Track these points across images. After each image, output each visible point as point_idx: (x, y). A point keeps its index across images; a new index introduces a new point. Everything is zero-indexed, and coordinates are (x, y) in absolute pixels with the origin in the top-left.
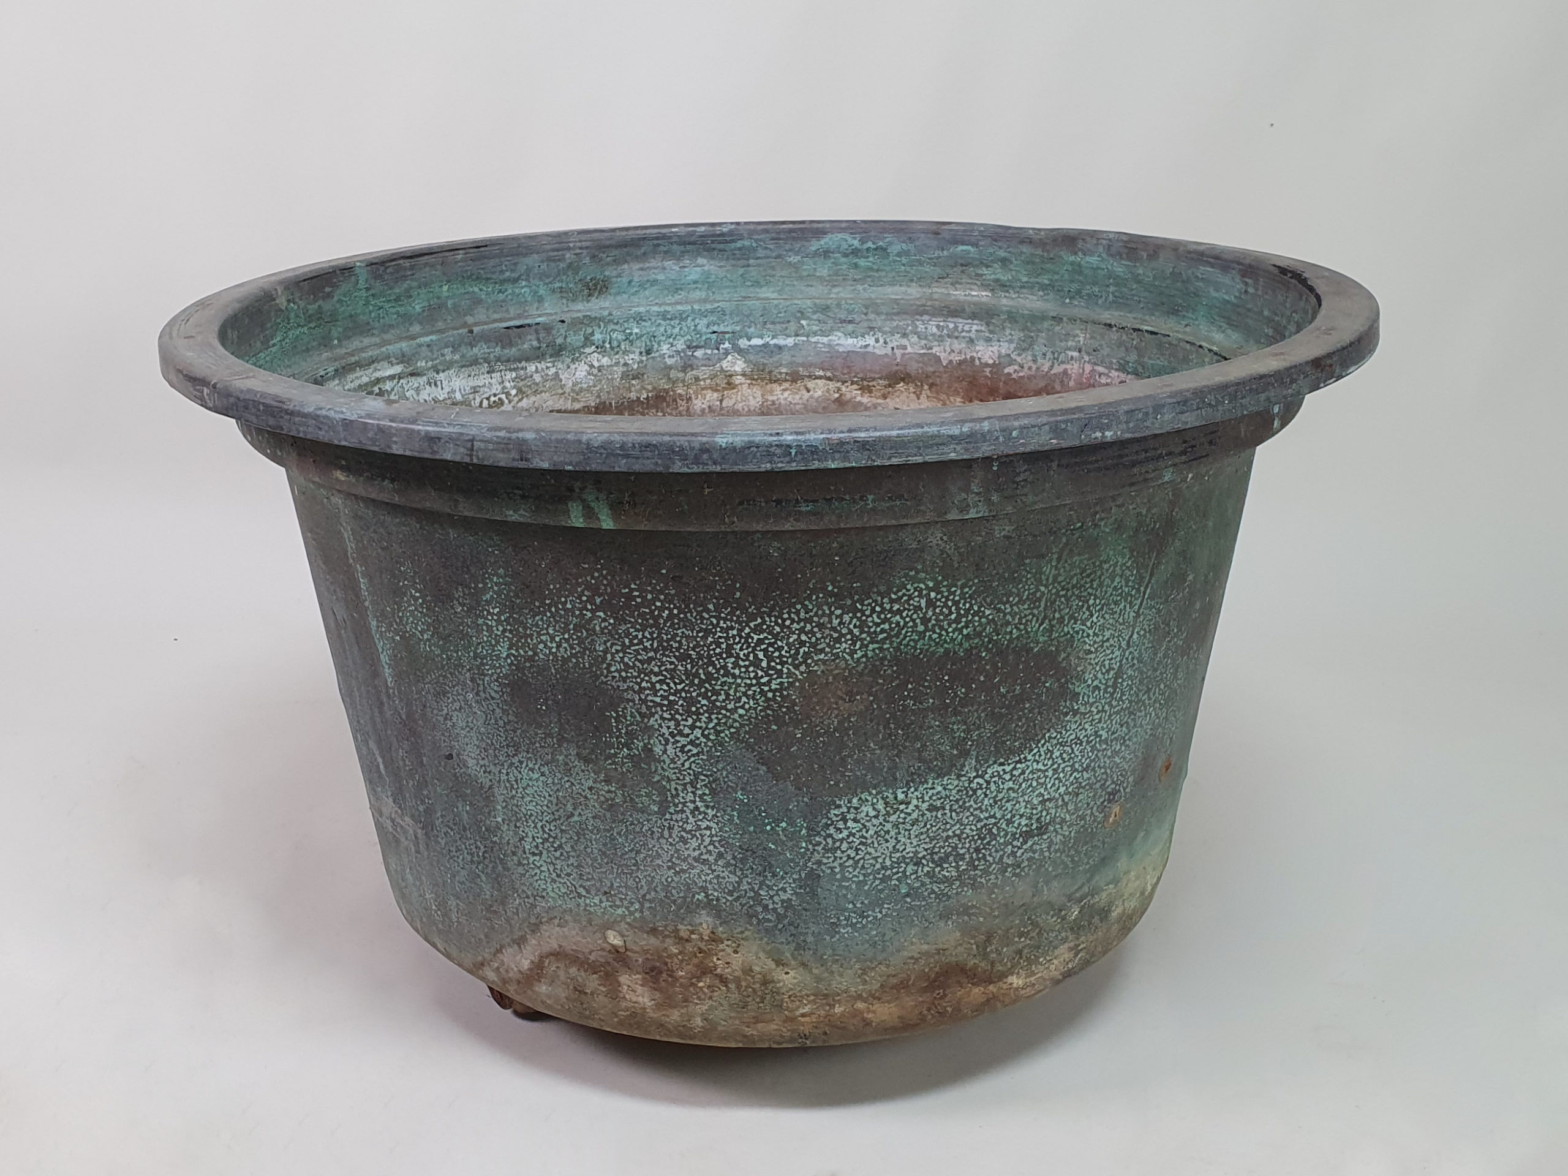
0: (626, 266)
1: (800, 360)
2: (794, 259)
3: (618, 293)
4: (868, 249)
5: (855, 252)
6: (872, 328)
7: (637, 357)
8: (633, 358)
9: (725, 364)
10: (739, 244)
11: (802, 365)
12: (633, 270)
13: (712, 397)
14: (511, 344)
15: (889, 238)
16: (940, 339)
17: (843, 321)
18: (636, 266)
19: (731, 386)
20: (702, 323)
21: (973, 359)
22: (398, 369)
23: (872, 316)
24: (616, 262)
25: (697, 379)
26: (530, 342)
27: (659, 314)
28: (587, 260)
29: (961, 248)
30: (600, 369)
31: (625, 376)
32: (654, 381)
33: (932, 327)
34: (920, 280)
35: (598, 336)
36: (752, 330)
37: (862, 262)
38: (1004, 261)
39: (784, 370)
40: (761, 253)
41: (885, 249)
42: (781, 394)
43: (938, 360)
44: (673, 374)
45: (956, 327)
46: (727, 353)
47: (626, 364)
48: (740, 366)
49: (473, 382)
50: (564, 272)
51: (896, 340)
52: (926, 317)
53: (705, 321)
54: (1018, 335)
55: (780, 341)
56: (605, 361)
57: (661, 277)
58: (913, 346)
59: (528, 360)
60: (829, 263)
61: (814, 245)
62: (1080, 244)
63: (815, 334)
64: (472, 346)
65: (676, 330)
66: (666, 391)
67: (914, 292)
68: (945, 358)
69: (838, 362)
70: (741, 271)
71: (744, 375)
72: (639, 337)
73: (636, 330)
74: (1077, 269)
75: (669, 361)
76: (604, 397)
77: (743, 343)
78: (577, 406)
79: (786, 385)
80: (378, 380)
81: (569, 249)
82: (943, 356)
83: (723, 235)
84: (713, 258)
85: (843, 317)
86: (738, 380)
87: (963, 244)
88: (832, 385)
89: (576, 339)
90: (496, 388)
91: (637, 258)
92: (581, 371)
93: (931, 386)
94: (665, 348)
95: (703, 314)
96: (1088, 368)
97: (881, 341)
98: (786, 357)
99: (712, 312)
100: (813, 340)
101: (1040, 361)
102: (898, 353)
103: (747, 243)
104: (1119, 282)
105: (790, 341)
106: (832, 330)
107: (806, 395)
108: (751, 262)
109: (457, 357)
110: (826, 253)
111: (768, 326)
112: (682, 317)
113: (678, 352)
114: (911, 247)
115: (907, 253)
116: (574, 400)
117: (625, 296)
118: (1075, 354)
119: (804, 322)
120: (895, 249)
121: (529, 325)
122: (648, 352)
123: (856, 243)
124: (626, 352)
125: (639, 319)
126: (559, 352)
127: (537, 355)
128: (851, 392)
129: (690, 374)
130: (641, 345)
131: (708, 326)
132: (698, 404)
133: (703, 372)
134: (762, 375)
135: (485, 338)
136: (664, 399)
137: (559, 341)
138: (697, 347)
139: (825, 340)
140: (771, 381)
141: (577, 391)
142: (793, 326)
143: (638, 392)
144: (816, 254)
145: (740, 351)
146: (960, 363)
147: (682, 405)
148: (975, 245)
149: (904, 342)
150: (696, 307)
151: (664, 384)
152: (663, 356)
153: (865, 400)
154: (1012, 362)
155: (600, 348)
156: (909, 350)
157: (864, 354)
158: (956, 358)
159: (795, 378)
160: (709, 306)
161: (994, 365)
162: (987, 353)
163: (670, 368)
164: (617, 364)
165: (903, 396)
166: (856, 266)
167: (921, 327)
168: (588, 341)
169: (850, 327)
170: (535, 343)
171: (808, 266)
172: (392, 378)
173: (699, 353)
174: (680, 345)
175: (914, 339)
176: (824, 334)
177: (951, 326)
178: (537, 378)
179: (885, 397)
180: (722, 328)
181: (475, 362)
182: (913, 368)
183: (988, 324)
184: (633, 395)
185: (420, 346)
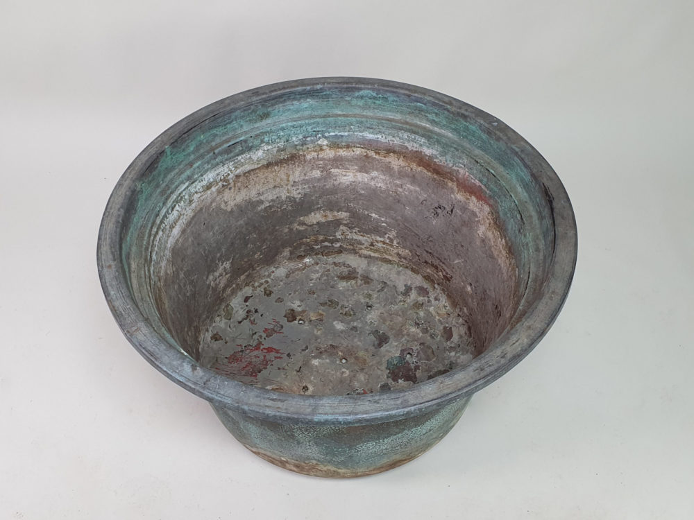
0: (277, 106)
1: (350, 141)
2: (348, 98)
3: (274, 116)
4: (380, 97)
5: (374, 98)
6: (380, 132)
7: (283, 144)
8: (281, 144)
9: (319, 142)
10: (325, 93)
11: (351, 142)
12: (280, 107)
13: (314, 154)
14: (231, 152)
15: (389, 95)
16: (409, 141)
17: (368, 128)
18: (282, 105)
19: (322, 150)
20: (309, 128)
21: (421, 152)
22: (187, 184)
23: (380, 127)
24: (272, 105)
25: (308, 148)
26: (239, 148)
27: (291, 126)
28: (260, 107)
29: (419, 104)
30: (267, 150)
31: (278, 151)
32: (290, 151)
33: (406, 135)
34: (402, 113)
35: (266, 139)
36: (330, 129)
37: (377, 102)
38: (436, 114)
39: (344, 144)
40: (334, 96)
41: (387, 98)
42: (343, 153)
43: (407, 148)
44: (298, 147)
45: (415, 138)
46: (320, 138)
47: (278, 147)
48: (325, 142)
49: (217, 172)
50: (251, 113)
51: (390, 138)
52: (403, 131)
53: (311, 127)
54: (440, 149)
55: (342, 134)
56: (270, 147)
57: (292, 107)
58: (397, 141)
59: (238, 155)
60: (363, 101)
61: (357, 94)
62: (469, 120)
63: (357, 131)
64: (215, 159)
65: (299, 132)
66: (295, 154)
67: (398, 117)
68: (410, 148)
69: (366, 143)
70: (325, 103)
71: (327, 146)
72: (283, 136)
73: (282, 134)
74: (467, 129)
75: (296, 143)
76: (270, 160)
77: (327, 134)
78: (259, 166)
79: (344, 149)
80: (180, 194)
81: (252, 105)
82: (409, 147)
83: (317, 90)
84: (314, 99)
85: (369, 126)
86: (324, 148)
87: (420, 102)
88: (363, 150)
89: (257, 142)
90: (226, 170)
91: (281, 102)
92: (260, 153)
93: (404, 157)
94: (294, 139)
95: (310, 125)
96: (467, 174)
97: (384, 137)
98: (344, 139)
99: (314, 123)
100: (356, 134)
101: (448, 162)
102: (391, 143)
103: (328, 93)
104: (483, 141)
105: (346, 134)
106: (364, 131)
107: (353, 153)
108: (330, 100)
109: (210, 166)
110: (362, 97)
111: (337, 128)
112: (301, 126)
113: (300, 140)
114: (398, 99)
115: (396, 101)
116: (258, 164)
117: (277, 117)
118: (463, 166)
119: (352, 127)
120: (391, 99)
121: (238, 142)
122: (287, 141)
123: (374, 95)
124: (278, 143)
125: (283, 129)
126: (250, 149)
127: (242, 152)
128: (372, 154)
129: (305, 147)
130: (284, 139)
131: (312, 129)
132: (308, 157)
133: (311, 146)
134: (334, 145)
135: (220, 153)
136: (294, 157)
137: (250, 145)
138: (307, 137)
139: (361, 134)
140: (338, 148)
141: (259, 161)
142: (347, 128)
143: (283, 156)
144: (357, 97)
145: (326, 137)
146: (416, 151)
147: (302, 158)
148: (425, 104)
149: (393, 139)
150: (307, 122)
151: (294, 152)
152: (293, 142)
153: (377, 157)
154: (437, 158)
155: (268, 143)
156: (396, 142)
157: (377, 141)
158: (415, 149)
159: (348, 147)
160: (312, 121)
161: (430, 156)
162: (428, 151)
163: (297, 145)
164: (275, 147)
165: (393, 158)
166: (374, 103)
167: (400, 135)
168: (262, 141)
169: (371, 130)
170: (241, 148)
171: (354, 102)
172: (185, 190)
173: (308, 139)
174: (301, 137)
175: (398, 139)
176: (360, 132)
177: (413, 137)
178: (242, 161)
179: (385, 157)
180: (318, 129)
181: (218, 164)
182: (397, 149)
183: (428, 141)
184: (282, 157)
185: (194, 169)
